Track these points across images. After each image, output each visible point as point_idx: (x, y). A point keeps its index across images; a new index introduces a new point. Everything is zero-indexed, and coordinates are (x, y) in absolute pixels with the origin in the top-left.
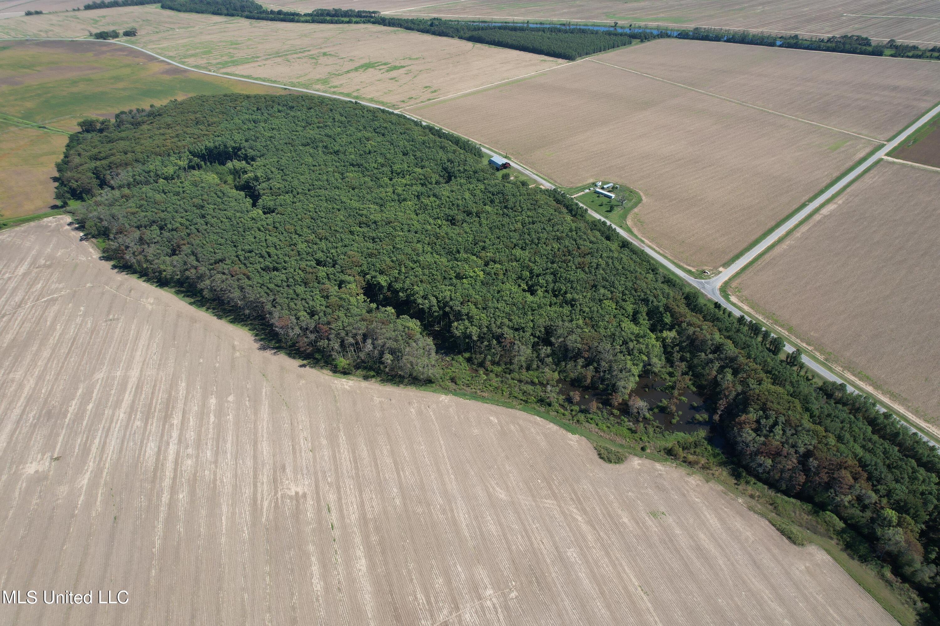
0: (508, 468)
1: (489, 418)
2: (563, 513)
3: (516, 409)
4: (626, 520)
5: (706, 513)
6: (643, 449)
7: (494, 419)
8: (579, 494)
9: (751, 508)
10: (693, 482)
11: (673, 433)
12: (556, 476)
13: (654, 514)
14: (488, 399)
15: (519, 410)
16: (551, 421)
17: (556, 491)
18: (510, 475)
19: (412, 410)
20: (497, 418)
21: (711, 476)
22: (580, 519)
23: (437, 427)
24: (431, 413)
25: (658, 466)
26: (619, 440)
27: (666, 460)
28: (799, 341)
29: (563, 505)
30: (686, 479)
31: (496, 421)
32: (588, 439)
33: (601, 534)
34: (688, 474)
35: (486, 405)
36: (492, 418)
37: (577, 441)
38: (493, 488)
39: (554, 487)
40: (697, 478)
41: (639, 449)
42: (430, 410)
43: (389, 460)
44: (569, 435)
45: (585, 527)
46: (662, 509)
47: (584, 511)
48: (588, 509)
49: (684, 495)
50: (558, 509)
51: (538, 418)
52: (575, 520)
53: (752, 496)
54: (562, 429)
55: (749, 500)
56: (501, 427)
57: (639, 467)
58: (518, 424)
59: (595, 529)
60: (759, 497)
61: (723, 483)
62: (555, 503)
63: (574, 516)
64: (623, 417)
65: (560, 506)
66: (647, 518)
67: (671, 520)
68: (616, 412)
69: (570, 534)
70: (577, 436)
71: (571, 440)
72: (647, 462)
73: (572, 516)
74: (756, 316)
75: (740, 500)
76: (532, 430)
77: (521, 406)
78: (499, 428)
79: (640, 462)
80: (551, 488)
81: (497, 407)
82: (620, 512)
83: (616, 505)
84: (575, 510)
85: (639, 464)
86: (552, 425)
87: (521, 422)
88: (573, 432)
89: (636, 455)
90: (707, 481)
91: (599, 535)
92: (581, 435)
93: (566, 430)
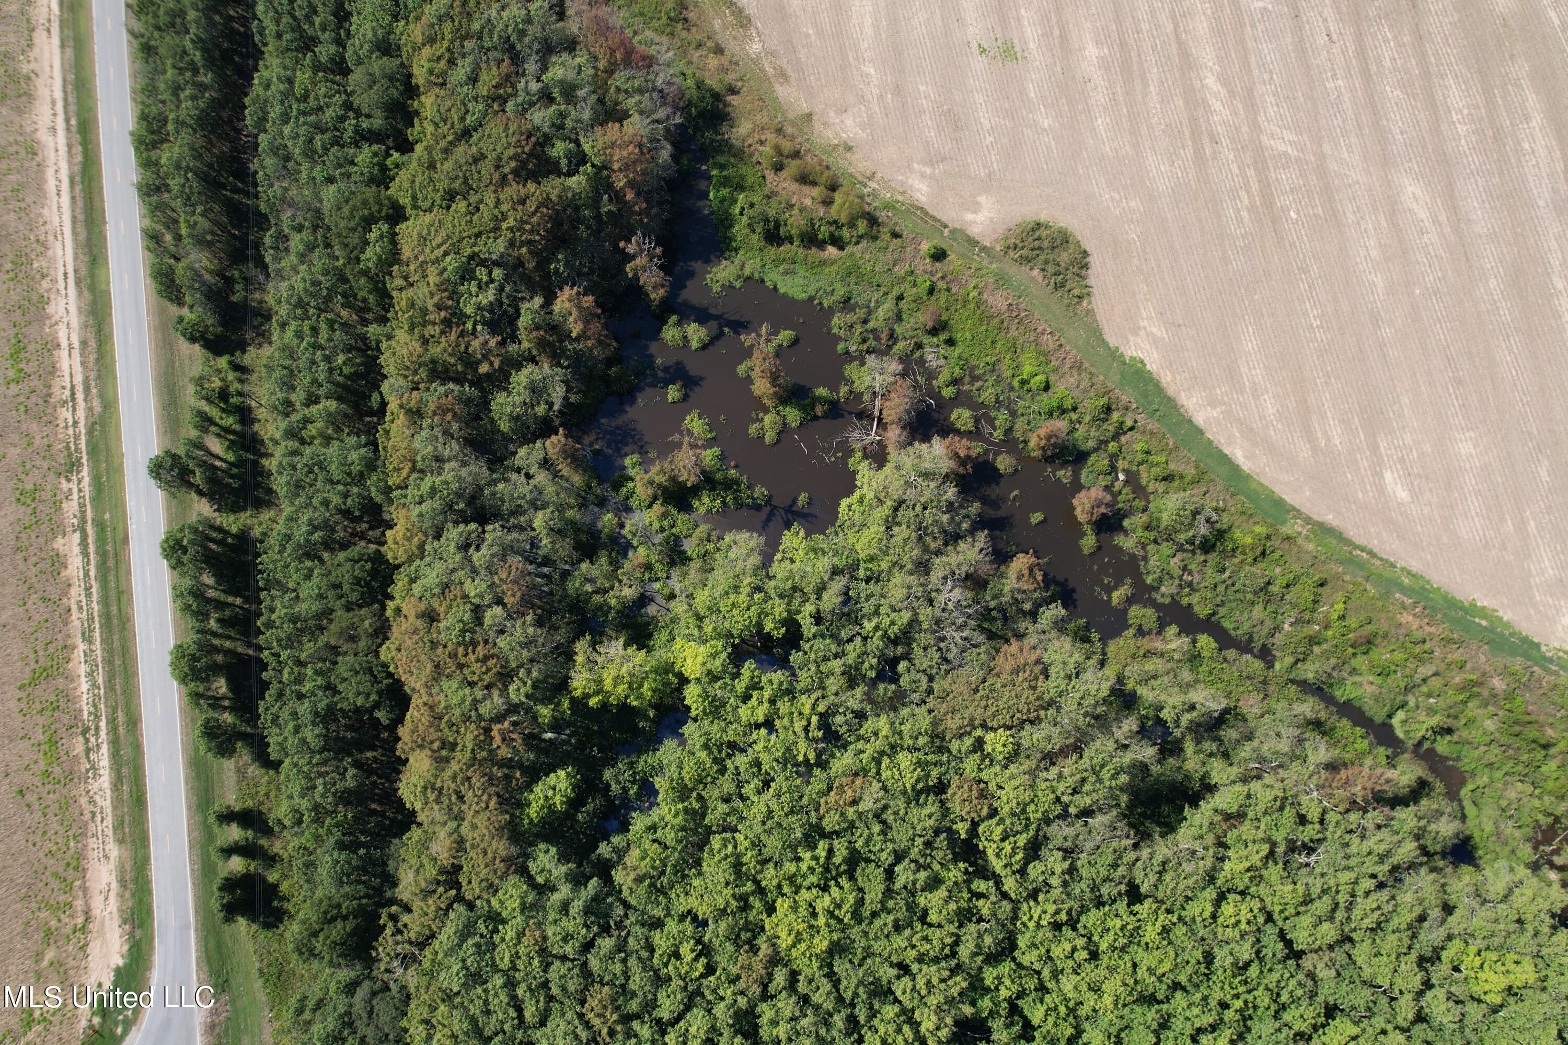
0: (1379, 280)
1: (1416, 495)
2: (1252, 105)
3: (1308, 520)
4: (1092, 52)
5: (869, 30)
6: (939, 255)
7: (1398, 490)
8: (1189, 151)
9: (743, 21)
10: (849, 122)
11: (811, 299)
12: (1240, 221)
13: (1008, 53)
14: (1404, 590)
15: (1297, 513)
16: (1201, 432)
17: (1251, 173)
18: (1374, 253)
20: (1381, 490)
21: (789, 130)
22: (1211, 81)
26: (998, 301)
27: (889, 206)
28: (77, 592)
29: (1245, 129)
30: (862, 135)
31: (1388, 476)
32: (1096, 333)
33: (1170, 28)
34: (849, 149)
35: (1415, 566)
36: (1402, 494)
37: (1135, 331)
38: (1435, 221)
39: (1255, 186)
40: (829, 133)
41: (952, 257)
44: (1153, 361)
45: (1207, 56)
46: (979, 63)
48: (1180, 103)
49: (898, 90)
50: (1261, 119)
51: (1239, 455)
52: (1224, 80)
53: (719, 50)
54: (1171, 392)
55: (732, 47)
56: (1375, 448)
57: (982, 199)
58: (1315, 449)
59: (1180, 43)
60: (699, 45)
61: (766, 100)
62: (1265, 139)
63: (1223, 92)
64: (948, 392)
65: (1255, 126)
66: (1031, 45)
67: (971, 31)
68: (962, 417)
69: (1250, 44)
70: (1130, 351)
71: (1155, 341)
72: (950, 214)
73: (1232, 93)
74: (105, 802)
75: (755, 47)
76: (1271, 411)
77: (1285, 530)
78: (1382, 445)
79: (969, 217)
80: (1266, 186)
81: (1374, 544)
82: (1097, 76)
83: (1100, 97)
84: (1217, 105)
85: (976, 207)
86: (1200, 419)
87: (1304, 452)
88: (1138, 374)
89: (972, 242)
90: (809, 116)
91: (1176, 27)
92: (1114, 354)
93: (1157, 385)
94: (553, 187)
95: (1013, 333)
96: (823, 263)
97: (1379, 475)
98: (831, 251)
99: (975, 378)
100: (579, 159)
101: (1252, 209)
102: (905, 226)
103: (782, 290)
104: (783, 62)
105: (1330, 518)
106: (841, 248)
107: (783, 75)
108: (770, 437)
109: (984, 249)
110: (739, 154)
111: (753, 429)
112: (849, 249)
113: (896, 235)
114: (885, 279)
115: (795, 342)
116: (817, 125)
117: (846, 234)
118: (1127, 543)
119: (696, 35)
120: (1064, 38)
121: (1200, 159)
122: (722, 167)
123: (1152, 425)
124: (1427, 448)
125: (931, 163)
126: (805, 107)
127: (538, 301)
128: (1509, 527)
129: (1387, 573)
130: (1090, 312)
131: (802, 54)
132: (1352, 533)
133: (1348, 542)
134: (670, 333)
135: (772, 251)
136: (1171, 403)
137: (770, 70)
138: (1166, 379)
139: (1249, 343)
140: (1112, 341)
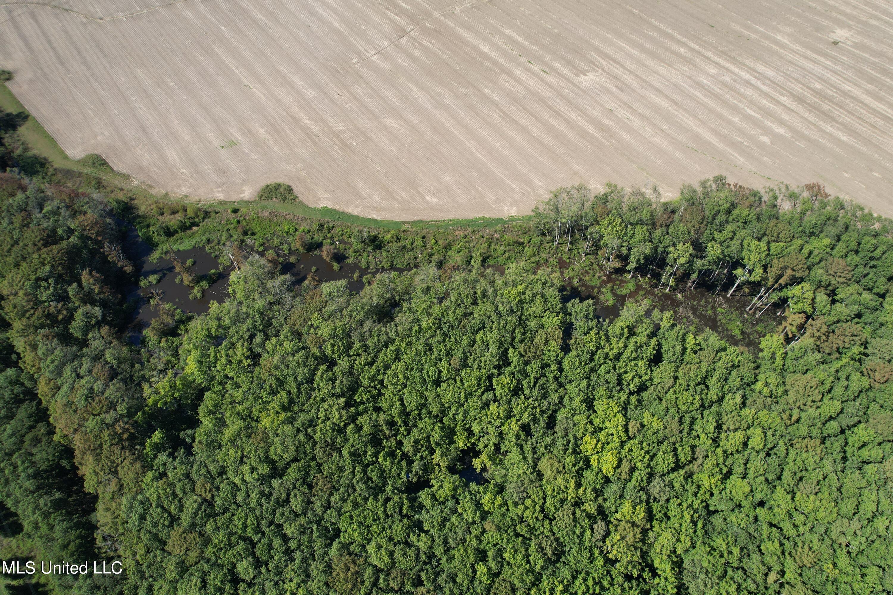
0: (393, 148)
1: (439, 198)
2: (324, 122)
3: (409, 223)
4: (262, 131)
5: (177, 160)
6: (236, 211)
7: (433, 200)
8: (310, 143)
9: (127, 177)
10: (183, 189)
11: (194, 247)
12: (338, 153)
13: (232, 144)
14: (451, 226)
15: (404, 223)
16: (358, 216)
17: (334, 139)
18: (387, 142)
19: (540, 184)
20: (428, 202)
21: (161, 201)
22: (307, 121)
23: (496, 171)
24: (514, 186)
25: (220, 196)
26: (266, 214)
27: (210, 206)
29: (326, 129)
30: (190, 190)
31: (427, 198)
32: (306, 207)
33: (285, 114)
34: (187, 196)
35: (451, 217)
36: (435, 200)
37: (319, 199)
38: (401, 126)
39: (338, 142)
40: (177, 195)
41: (241, 209)
42: (518, 189)
43: (523, 122)
44: (330, 205)
45: (302, 116)
46: (223, 152)
47: (305, 129)
48: (300, 131)
49: (197, 172)
50: (329, 124)
51: (375, 216)
52: (310, 119)
53: (121, 190)
54: (341, 210)
55: (126, 187)
56: (419, 193)
57: (244, 188)
58: (399, 202)
59: (291, 116)
60: (112, 191)
61: (148, 197)
62: (334, 129)
63: (313, 122)
65: (329, 127)
66: (239, 138)
67: (216, 144)
69: (315, 107)
70: (320, 206)
71: (328, 199)
72: (235, 197)
73: (316, 122)
75: (136, 183)
76: (378, 199)
77: (402, 229)
78: (420, 190)
79: (242, 195)
80: (342, 141)
81: (435, 218)
82: (267, 137)
83: (271, 142)
84: (313, 127)
85: (243, 192)
86: (355, 213)
87: (396, 205)
88: (327, 211)
89: (247, 202)
90: (167, 194)
91: (287, 113)
92: (316, 209)
93: (335, 210)
94: (64, 244)
95: (275, 220)
96: (193, 234)
97: (424, 199)
98: (195, 229)
99: (268, 241)
100: (71, 231)
101: (340, 149)
102: (218, 209)
103: (181, 249)
104: (149, 183)
105: (416, 218)
106: (198, 226)
107: (151, 187)
108: (199, 295)
109: (252, 202)
110: (145, 217)
111: (191, 297)
112: (201, 224)
113: (217, 213)
114: (220, 227)
115: (194, 263)
116: (172, 196)
117: (197, 220)
118: (351, 260)
119: (109, 189)
120: (250, 131)
121: (315, 143)
122: (140, 223)
123: (340, 222)
124: (435, 184)
125: (220, 187)
126: (164, 192)
127: (75, 285)
128: (473, 192)
129: (443, 224)
130: (300, 202)
131: (155, 177)
132: (425, 219)
133: (426, 222)
134: (143, 283)
135: (172, 239)
136: (343, 213)
137: (145, 187)
138: (337, 207)
139: (360, 184)
140: (313, 206)
